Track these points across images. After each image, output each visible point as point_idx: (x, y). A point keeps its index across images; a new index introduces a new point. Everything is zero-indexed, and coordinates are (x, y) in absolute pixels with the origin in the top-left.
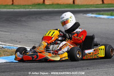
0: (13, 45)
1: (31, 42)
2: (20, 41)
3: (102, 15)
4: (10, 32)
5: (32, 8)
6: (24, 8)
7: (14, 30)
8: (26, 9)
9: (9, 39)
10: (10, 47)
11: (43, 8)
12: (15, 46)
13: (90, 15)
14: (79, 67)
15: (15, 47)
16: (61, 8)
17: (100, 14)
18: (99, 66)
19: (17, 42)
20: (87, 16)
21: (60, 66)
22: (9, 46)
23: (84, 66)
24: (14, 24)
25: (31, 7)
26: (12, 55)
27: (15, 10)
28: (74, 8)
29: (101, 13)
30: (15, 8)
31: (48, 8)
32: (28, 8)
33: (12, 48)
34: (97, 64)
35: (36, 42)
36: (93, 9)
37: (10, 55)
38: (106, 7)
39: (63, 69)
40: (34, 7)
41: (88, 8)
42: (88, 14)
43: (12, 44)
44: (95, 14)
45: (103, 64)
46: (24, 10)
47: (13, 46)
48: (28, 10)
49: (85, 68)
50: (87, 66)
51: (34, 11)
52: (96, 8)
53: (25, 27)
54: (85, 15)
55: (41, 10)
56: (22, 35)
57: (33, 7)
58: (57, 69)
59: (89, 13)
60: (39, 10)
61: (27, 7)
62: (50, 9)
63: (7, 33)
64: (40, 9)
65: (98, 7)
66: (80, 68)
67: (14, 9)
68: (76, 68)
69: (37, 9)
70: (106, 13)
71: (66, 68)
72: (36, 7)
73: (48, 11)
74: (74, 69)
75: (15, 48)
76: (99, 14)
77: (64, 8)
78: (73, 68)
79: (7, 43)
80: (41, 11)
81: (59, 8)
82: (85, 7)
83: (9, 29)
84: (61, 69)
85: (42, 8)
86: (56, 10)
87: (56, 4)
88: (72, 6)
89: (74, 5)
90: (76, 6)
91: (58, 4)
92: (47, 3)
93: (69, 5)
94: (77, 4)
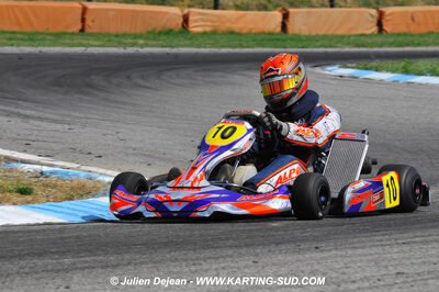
0: (75, 166)
1: (137, 158)
2: (101, 153)
3: (377, 70)
4: (69, 124)
5: (147, 45)
6: (119, 44)
7: (82, 115)
8: (125, 46)
9: (67, 146)
10: (67, 174)
11: (182, 46)
12: (83, 168)
13: (337, 70)
14: (289, 242)
15: (84, 171)
16: (241, 46)
17: (369, 66)
18: (356, 240)
19: (92, 156)
20: (326, 72)
21: (228, 239)
22: (63, 167)
23: (304, 240)
24: (81, 96)
25: (141, 42)
26: (71, 199)
27: (91, 50)
28: (285, 47)
29: (374, 64)
30: (91, 42)
31: (199, 46)
32: (133, 45)
33: (75, 175)
34: (349, 233)
35: (153, 157)
36: (347, 49)
37: (66, 199)
38: (390, 45)
39: (236, 246)
40: (154, 43)
41: (331, 46)
42: (329, 68)
43: (73, 161)
44: (353, 68)
45: (367, 231)
46: (120, 50)
47: (78, 169)
48: (130, 50)
49: (307, 245)
50: (316, 239)
51: (153, 56)
52: (357, 46)
53: (120, 108)
54: (318, 70)
55: (175, 50)
56: (109, 132)
57: (150, 42)
58: (217, 247)
59: (334, 65)
60: (167, 50)
61: (130, 41)
62: (205, 47)
63: (59, 127)
64: (173, 47)
65: (363, 46)
66: (291, 246)
67: (87, 46)
68: (278, 243)
69: (163, 46)
70: (390, 64)
71: (247, 245)
73: (196, 54)
74: (273, 247)
75: (82, 174)
76: (367, 69)
77: (253, 47)
78: (269, 245)
79: (57, 159)
80: (176, 56)
81: (236, 47)
82: (320, 43)
83: (67, 113)
84: (231, 247)
85: (178, 46)
86: (224, 50)
87: (224, 33)
88: (278, 40)
89: (284, 36)
90: (292, 39)
91: (232, 33)
92: (195, 27)
93: (268, 37)
94: (297, 31)
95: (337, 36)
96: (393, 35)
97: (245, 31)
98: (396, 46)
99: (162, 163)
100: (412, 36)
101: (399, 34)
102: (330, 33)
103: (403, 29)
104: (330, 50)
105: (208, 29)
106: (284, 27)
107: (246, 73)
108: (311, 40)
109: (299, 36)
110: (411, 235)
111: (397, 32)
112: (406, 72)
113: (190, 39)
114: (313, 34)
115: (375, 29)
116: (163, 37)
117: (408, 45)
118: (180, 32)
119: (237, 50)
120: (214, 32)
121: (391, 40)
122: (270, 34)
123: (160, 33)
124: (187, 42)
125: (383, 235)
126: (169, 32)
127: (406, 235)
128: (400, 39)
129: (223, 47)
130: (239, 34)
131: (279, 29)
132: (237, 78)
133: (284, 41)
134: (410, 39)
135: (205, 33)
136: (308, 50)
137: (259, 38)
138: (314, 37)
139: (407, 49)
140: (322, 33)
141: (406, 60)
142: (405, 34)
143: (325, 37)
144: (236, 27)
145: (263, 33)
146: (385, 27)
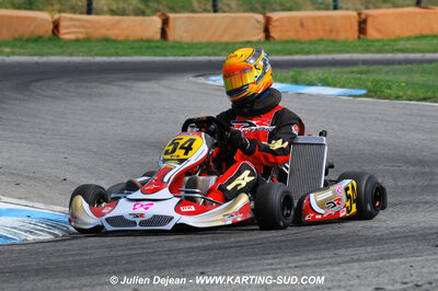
1: (4, 177)
5: (13, 54)
11: (53, 55)
13: (220, 80)
14: (172, 267)
16: (117, 54)
18: (243, 264)
20: (210, 82)
21: (105, 265)
23: (188, 265)
25: (7, 50)
28: (165, 56)
31: (71, 55)
34: (237, 257)
35: (21, 175)
38: (279, 53)
40: (22, 51)
41: (215, 55)
42: (213, 78)
45: (257, 254)
49: (191, 270)
50: (201, 263)
51: (21, 65)
54: (201, 80)
55: (44, 59)
57: (17, 50)
59: (219, 74)
60: (36, 59)
62: (78, 55)
64: (42, 55)
69: (31, 55)
72: (29, 50)
73: (69, 62)
77: (130, 55)
80: (46, 65)
81: (111, 55)
82: (203, 51)
85: (48, 54)
86: (98, 59)
87: (98, 40)
88: (157, 47)
89: (164, 44)
90: (172, 47)
91: (107, 40)
92: (67, 33)
93: (146, 44)
94: (177, 38)
95: (221, 43)
96: (281, 42)
97: (121, 38)
98: (285, 54)
99: (32, 182)
100: (301, 43)
101: (287, 42)
102: (214, 39)
103: (291, 35)
104: (213, 58)
105: (81, 36)
106: (164, 33)
107: (123, 83)
108: (193, 47)
109: (180, 43)
110: (303, 258)
111: (285, 38)
112: (296, 82)
113: (62, 47)
114: (195, 41)
115: (261, 36)
116: (31, 45)
117: (297, 53)
118: (50, 39)
119: (113, 59)
120: (88, 40)
121: (279, 47)
122: (148, 41)
123: (27, 40)
124: (58, 50)
125: (274, 258)
126: (38, 39)
127: (297, 258)
128: (289, 46)
129: (97, 55)
130: (115, 41)
131: (158, 36)
132: (114, 89)
133: (165, 48)
134: (300, 46)
135: (77, 41)
136: (190, 58)
137: (137, 45)
138: (196, 44)
139: (297, 57)
140: (204, 40)
141: (295, 69)
142: (294, 42)
143: (208, 44)
144: (112, 34)
145: (142, 40)
146: (273, 34)
